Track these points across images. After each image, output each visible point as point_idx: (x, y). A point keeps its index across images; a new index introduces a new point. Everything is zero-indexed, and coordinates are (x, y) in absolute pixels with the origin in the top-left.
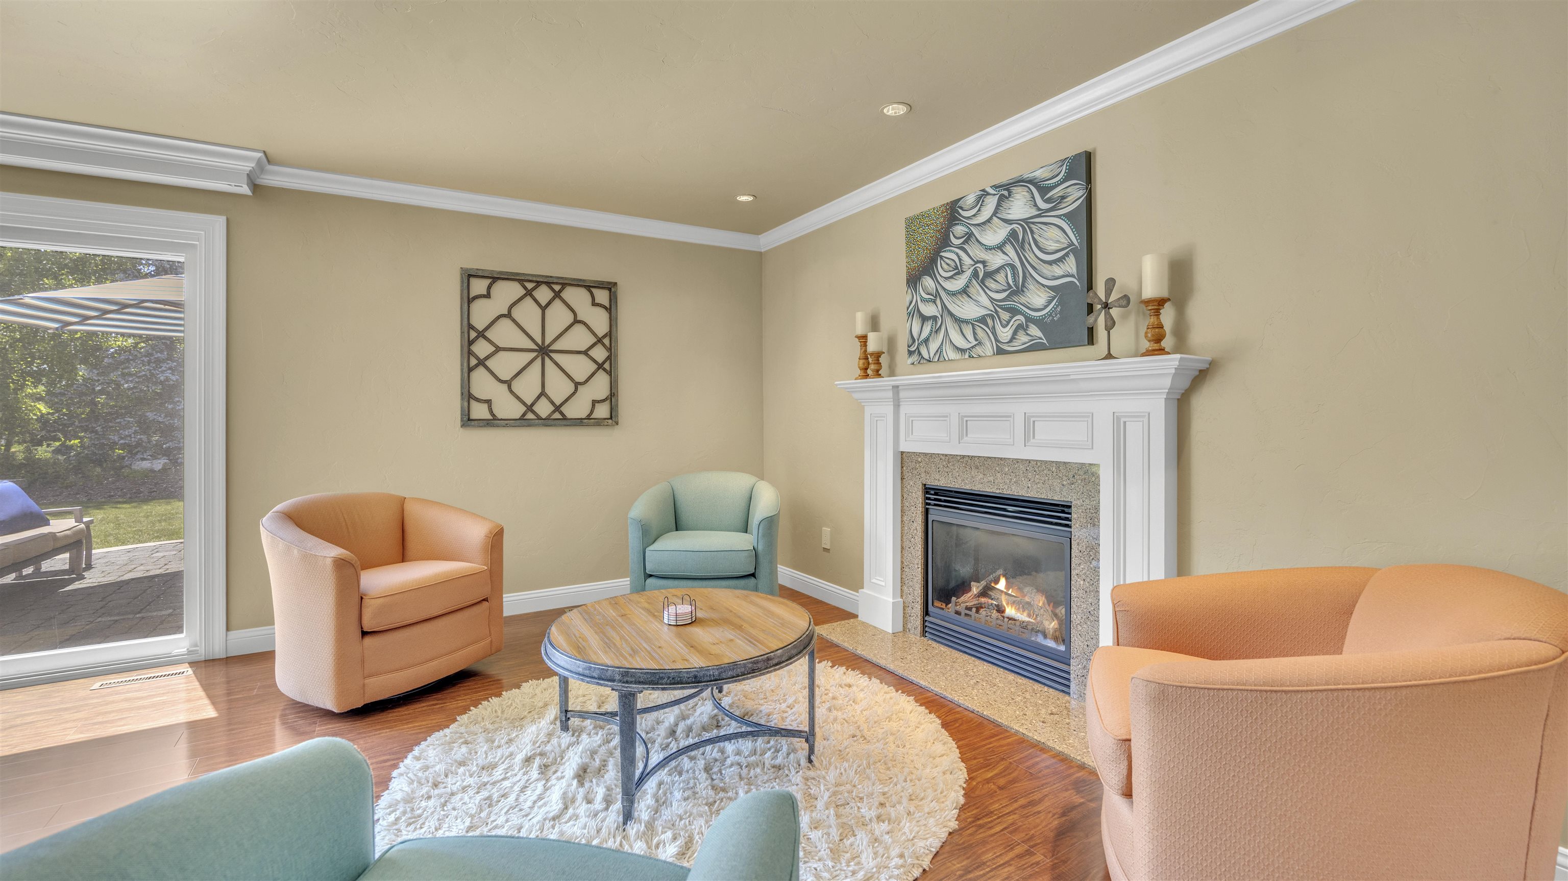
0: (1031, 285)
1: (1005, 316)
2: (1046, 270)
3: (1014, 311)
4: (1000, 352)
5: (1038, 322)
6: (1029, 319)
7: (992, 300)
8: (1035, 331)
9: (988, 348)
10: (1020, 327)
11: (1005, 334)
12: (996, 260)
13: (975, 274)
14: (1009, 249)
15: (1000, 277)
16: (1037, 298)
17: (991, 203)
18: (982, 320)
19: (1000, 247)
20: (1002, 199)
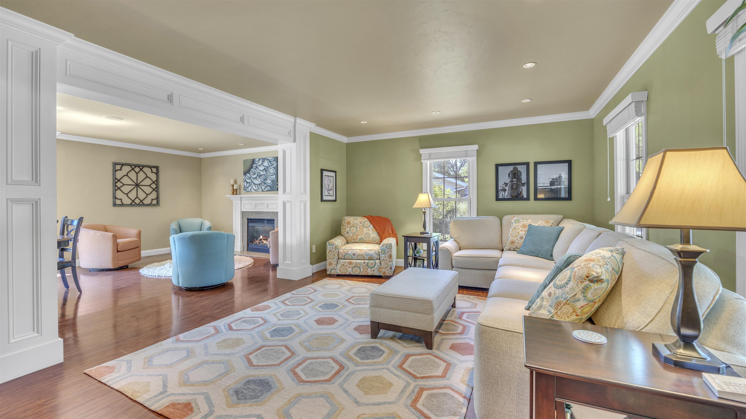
0: (268, 179)
1: (263, 184)
2: (270, 176)
3: (265, 183)
4: (263, 191)
5: (269, 186)
6: (267, 185)
7: (261, 181)
8: (268, 188)
9: (260, 190)
10: (266, 186)
11: (263, 187)
12: (262, 173)
13: (258, 175)
14: (264, 171)
15: (262, 176)
16: (269, 182)
17: (261, 162)
18: (259, 184)
19: (263, 171)
20: (263, 161)
